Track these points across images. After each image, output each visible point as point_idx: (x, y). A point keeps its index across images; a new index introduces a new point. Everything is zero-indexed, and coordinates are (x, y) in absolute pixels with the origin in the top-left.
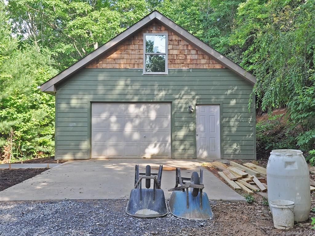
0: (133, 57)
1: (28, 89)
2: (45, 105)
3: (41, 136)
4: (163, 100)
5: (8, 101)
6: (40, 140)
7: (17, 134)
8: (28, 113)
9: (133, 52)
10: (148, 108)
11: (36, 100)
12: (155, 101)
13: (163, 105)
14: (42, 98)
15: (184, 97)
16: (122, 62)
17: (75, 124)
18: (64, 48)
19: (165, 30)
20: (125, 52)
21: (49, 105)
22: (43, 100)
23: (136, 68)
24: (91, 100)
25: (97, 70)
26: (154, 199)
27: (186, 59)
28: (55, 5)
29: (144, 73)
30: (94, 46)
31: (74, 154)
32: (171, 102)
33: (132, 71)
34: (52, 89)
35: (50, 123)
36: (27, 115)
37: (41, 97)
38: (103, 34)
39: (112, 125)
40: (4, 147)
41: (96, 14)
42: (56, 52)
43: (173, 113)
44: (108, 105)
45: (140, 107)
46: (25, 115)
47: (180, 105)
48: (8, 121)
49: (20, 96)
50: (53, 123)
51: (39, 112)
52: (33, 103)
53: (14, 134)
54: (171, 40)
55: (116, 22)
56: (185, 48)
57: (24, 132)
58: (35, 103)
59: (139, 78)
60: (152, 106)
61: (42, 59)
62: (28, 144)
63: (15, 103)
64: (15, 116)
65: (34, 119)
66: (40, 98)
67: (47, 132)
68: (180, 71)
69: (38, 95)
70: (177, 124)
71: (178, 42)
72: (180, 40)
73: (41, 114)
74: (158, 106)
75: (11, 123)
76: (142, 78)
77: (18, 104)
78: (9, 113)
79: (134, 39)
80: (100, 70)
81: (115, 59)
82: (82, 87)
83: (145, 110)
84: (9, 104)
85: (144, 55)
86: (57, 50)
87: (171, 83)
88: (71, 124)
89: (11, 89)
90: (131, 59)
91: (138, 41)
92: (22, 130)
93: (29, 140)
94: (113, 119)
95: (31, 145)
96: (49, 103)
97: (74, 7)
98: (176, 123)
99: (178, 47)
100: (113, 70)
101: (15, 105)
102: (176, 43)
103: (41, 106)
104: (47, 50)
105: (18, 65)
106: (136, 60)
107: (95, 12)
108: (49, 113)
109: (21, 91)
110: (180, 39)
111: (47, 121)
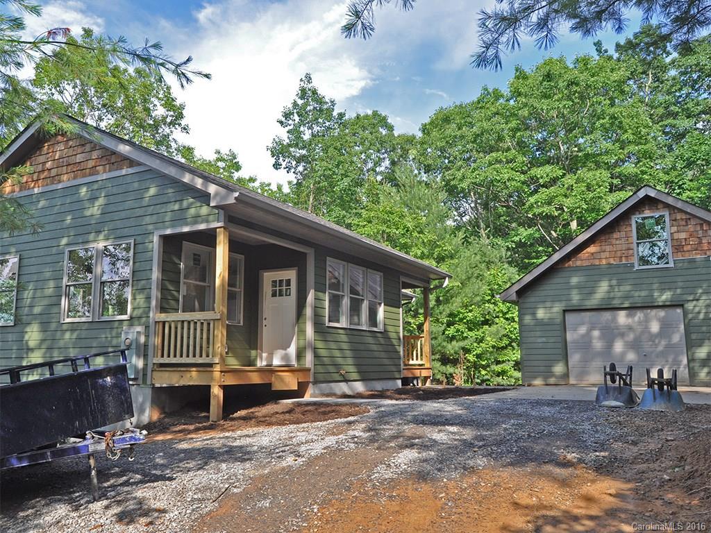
0: (619, 247)
1: (478, 298)
2: (502, 319)
3: (498, 363)
4: (668, 303)
5: (456, 316)
6: (498, 368)
7: (469, 358)
8: (481, 330)
9: (618, 242)
10: (646, 316)
11: (489, 313)
12: (656, 304)
13: (671, 311)
14: (497, 310)
15: (704, 297)
16: (603, 255)
17: (544, 339)
18: (524, 233)
19: (664, 207)
20: (606, 244)
21: (507, 319)
22: (498, 312)
23: (624, 262)
24: (564, 308)
25: (569, 269)
26: (620, 394)
27: (700, 243)
28: (508, 180)
29: (637, 267)
30: (571, 223)
31: (546, 378)
32: (682, 306)
33: (618, 266)
34: (514, 297)
35: (510, 345)
36: (480, 333)
37: (496, 308)
38: (582, 208)
39: (594, 341)
40: (454, 375)
41: (569, 180)
42: (512, 242)
43: (687, 321)
44: (588, 314)
45: (634, 316)
46: (477, 333)
47: (697, 309)
48: (457, 341)
49: (471, 308)
50: (514, 344)
51: (494, 328)
52: (485, 318)
53: (465, 358)
54: (675, 220)
55: (602, 188)
56: (698, 228)
57: (478, 356)
58: (487, 317)
59: (628, 276)
60: (653, 312)
61: (494, 254)
62: (483, 372)
63: (464, 318)
64: (465, 335)
65: (489, 339)
66: (495, 310)
67: (507, 358)
68: (692, 261)
69: (492, 306)
70: (694, 336)
71: (686, 222)
72: (689, 219)
73: (498, 331)
74: (662, 313)
75: (462, 344)
76: (634, 276)
77: (468, 318)
78: (458, 331)
79: (618, 225)
80: (572, 269)
81: (592, 254)
82: (551, 293)
83: (642, 319)
84: (457, 319)
85: (635, 245)
86: (513, 239)
87: (679, 279)
88: (540, 340)
89: (458, 300)
90: (615, 251)
91: (625, 226)
92: (474, 353)
93: (484, 367)
94: (596, 333)
95: (486, 374)
96: (507, 316)
97: (535, 176)
98: (692, 335)
99: (686, 228)
100: (592, 267)
101: (465, 321)
102: (684, 223)
103: (497, 320)
104: (500, 241)
105: (467, 268)
106: (624, 252)
107: (568, 176)
108: (508, 330)
109: (471, 301)
110: (688, 217)
111: (505, 341)
